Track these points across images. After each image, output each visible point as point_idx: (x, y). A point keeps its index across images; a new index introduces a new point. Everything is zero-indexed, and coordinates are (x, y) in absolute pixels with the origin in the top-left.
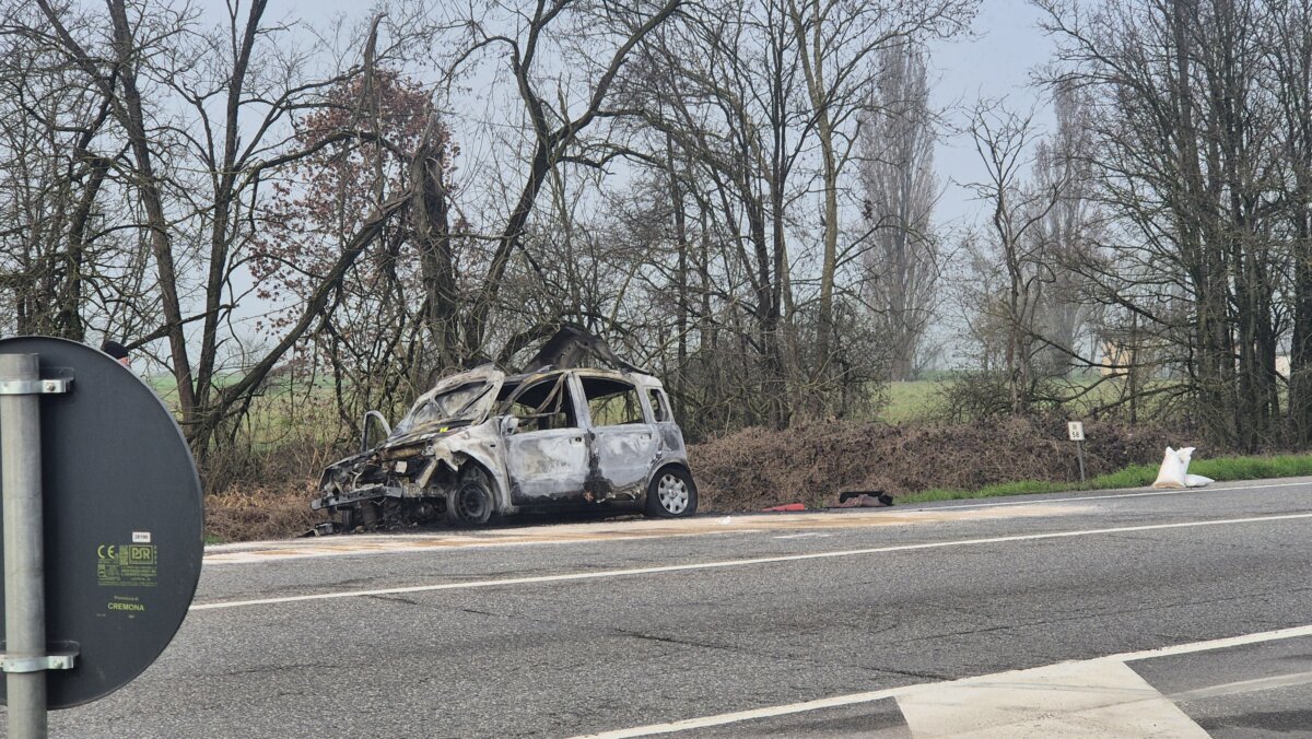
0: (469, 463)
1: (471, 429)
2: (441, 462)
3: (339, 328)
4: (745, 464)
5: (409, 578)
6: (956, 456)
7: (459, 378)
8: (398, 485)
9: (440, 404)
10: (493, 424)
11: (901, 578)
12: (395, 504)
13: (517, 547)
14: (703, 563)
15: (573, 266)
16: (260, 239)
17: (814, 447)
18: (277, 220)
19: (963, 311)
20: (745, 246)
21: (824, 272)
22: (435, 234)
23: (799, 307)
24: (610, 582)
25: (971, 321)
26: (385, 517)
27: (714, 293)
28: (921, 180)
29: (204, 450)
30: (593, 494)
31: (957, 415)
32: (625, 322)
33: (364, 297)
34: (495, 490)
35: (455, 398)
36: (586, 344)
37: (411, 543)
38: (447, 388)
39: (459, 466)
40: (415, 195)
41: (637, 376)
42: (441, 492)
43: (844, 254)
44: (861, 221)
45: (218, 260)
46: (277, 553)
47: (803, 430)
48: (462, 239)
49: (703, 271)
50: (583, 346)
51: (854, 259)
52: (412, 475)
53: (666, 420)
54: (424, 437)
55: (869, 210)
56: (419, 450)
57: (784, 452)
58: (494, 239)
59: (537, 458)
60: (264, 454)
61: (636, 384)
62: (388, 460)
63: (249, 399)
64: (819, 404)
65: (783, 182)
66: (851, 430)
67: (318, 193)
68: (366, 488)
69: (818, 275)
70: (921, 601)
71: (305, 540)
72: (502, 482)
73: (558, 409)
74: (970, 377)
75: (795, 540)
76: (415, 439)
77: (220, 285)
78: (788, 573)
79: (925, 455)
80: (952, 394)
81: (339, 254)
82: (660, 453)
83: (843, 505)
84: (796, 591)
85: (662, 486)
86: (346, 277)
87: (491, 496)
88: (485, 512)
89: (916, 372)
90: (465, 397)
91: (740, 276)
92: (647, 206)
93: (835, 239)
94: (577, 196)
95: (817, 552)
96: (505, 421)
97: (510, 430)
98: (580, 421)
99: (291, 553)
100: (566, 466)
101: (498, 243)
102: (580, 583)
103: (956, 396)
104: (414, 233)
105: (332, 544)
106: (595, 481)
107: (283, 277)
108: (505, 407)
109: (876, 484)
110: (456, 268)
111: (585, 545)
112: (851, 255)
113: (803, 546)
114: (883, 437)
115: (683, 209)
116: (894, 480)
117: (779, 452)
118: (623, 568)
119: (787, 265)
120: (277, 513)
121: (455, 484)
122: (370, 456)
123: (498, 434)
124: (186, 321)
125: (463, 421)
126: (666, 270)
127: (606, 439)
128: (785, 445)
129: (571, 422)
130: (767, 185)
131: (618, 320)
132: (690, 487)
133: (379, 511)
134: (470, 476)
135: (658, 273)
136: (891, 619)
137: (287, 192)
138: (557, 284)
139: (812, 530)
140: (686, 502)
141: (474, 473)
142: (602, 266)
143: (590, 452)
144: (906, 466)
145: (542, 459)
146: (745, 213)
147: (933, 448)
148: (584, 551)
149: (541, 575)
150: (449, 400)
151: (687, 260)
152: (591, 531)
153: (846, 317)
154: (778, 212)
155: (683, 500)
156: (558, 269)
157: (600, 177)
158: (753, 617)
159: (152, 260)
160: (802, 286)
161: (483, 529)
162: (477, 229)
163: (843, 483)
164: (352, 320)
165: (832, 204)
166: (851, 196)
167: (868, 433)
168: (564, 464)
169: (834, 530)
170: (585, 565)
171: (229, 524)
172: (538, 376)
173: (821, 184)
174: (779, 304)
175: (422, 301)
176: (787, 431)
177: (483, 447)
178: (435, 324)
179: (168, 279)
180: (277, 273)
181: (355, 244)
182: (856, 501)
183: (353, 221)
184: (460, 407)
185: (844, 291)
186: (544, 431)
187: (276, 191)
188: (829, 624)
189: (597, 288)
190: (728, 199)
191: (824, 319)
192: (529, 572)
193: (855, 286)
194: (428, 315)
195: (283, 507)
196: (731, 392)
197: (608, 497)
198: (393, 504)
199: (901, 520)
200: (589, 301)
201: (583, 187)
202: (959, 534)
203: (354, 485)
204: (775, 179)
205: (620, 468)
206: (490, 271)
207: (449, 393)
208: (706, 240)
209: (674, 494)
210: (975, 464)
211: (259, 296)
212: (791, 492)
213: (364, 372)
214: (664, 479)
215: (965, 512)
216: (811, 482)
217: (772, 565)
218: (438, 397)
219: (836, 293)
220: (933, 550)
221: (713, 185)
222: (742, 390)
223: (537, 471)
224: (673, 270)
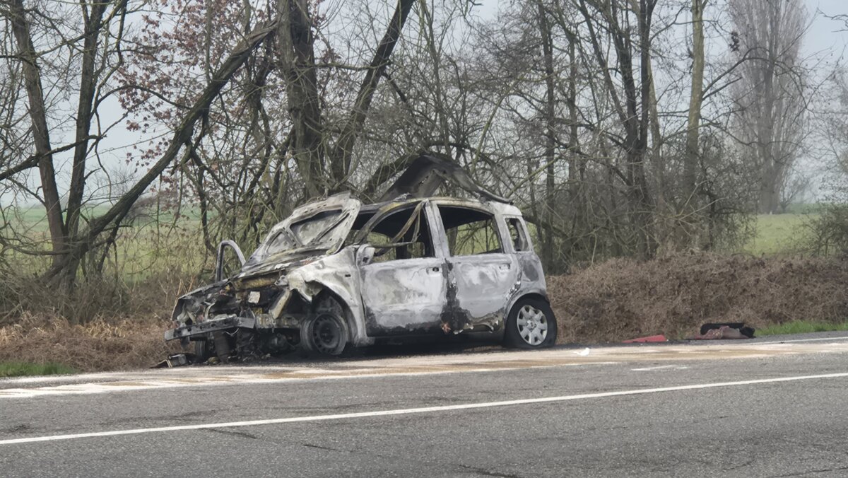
0: (324, 293)
1: (326, 259)
2: (295, 292)
3: (207, 159)
4: (609, 295)
5: (252, 411)
6: (820, 287)
7: (313, 207)
8: (250, 316)
9: (295, 233)
10: (349, 253)
11: (758, 412)
12: (248, 335)
13: (368, 380)
14: (556, 396)
15: (442, 98)
16: (130, 70)
17: (677, 278)
18: (147, 53)
19: (831, 144)
20: (613, 78)
21: (691, 105)
22: (301, 64)
23: (666, 139)
24: (458, 415)
25: (839, 154)
26: (238, 348)
27: (581, 125)
28: (789, 13)
29: (72, 280)
30: (451, 325)
31: (824, 247)
32: (493, 153)
33: (230, 127)
34: (350, 320)
35: (310, 226)
36: (445, 172)
37: (260, 375)
38: (302, 217)
39: (313, 297)
40: (281, 25)
41: (496, 205)
42: (295, 322)
43: (711, 86)
44: (727, 53)
45: (87, 91)
46: (124, 385)
47: (667, 261)
48: (328, 69)
49: (571, 103)
50: (441, 175)
51: (721, 91)
52: (265, 305)
53: (525, 250)
54: (278, 266)
55: (736, 42)
56: (272, 280)
57: (647, 283)
58: (360, 69)
59: (393, 288)
60: (131, 285)
61: (495, 212)
62: (242, 290)
63: (116, 230)
64: (685, 236)
65: (650, 15)
66: (715, 261)
67: (187, 25)
68: (219, 318)
69: (684, 106)
70: (778, 437)
71: (155, 371)
72: (357, 312)
73: (415, 237)
74: (837, 209)
75: (652, 372)
76: (268, 269)
77: (89, 116)
78: (642, 407)
79: (789, 286)
80: (819, 226)
81: (206, 85)
82: (519, 283)
83: (704, 336)
84: (650, 425)
85: (521, 317)
86: (213, 107)
87: (346, 328)
88: (339, 344)
89: (784, 205)
90: (321, 226)
91: (607, 108)
92: (515, 38)
93: (702, 71)
94: (445, 27)
95: (675, 385)
96: (361, 250)
97: (365, 259)
98: (438, 251)
99: (139, 385)
100: (424, 297)
101: (365, 73)
102: (427, 417)
103: (823, 228)
104: (280, 64)
105: (181, 376)
106: (452, 312)
107: (153, 108)
108: (361, 236)
109: (738, 316)
110: (322, 99)
111: (437, 377)
112: (718, 87)
113: (660, 379)
114: (747, 269)
115: (551, 41)
116: (758, 312)
117: (643, 283)
118: (474, 402)
119: (654, 96)
120: (141, 344)
121: (309, 314)
122: (223, 286)
123: (354, 264)
124: (55, 152)
125: (319, 250)
126: (535, 102)
127: (464, 270)
128: (649, 276)
129: (429, 252)
130: (634, 16)
131: (487, 151)
132: (550, 318)
133: (231, 342)
134: (325, 307)
135: (526, 105)
136: (745, 455)
137: (156, 24)
138: (424, 115)
139: (671, 363)
140: (545, 333)
141: (328, 303)
142: (471, 97)
143: (448, 283)
144: (769, 298)
145: (398, 290)
146: (613, 45)
147: (797, 279)
148: (436, 384)
149: (389, 409)
150: (304, 229)
151: (555, 91)
152: (446, 362)
153: (713, 149)
154: (645, 45)
155: (542, 332)
156: (426, 100)
157: (467, 8)
158: (603, 452)
159: (23, 92)
160: (669, 118)
161: (336, 361)
162: (343, 59)
163: (706, 314)
164: (218, 150)
165: (699, 36)
166: (718, 28)
167: (732, 264)
168: (421, 295)
169: (693, 362)
170: (435, 398)
171: (93, 353)
172: (395, 205)
173: (687, 16)
174: (646, 136)
175: (288, 131)
176: (651, 263)
177: (337, 277)
178: (301, 153)
179: (38, 111)
180: (147, 105)
181: (221, 75)
182: (717, 333)
183: (220, 52)
184: (315, 237)
185: (711, 123)
186: (400, 261)
187: (146, 24)
188: (682, 460)
189: (465, 119)
190: (595, 31)
191: (691, 150)
192: (377, 405)
193: (721, 118)
194: (294, 145)
195: (146, 338)
196: (598, 223)
197: (465, 328)
198: (246, 335)
199: (761, 352)
200: (457, 132)
201: (450, 19)
202: (820, 367)
203: (207, 315)
204: (643, 11)
205: (479, 299)
206: (357, 100)
207: (303, 222)
208: (574, 71)
209: (533, 325)
210: (839, 296)
211: (129, 128)
212: (654, 324)
213: (230, 202)
214: (523, 309)
215: (827, 345)
216: (675, 314)
217: (627, 398)
218: (293, 226)
219: (703, 126)
220: (793, 383)
221: (580, 17)
222: (608, 222)
223: (393, 302)
224: (542, 102)
